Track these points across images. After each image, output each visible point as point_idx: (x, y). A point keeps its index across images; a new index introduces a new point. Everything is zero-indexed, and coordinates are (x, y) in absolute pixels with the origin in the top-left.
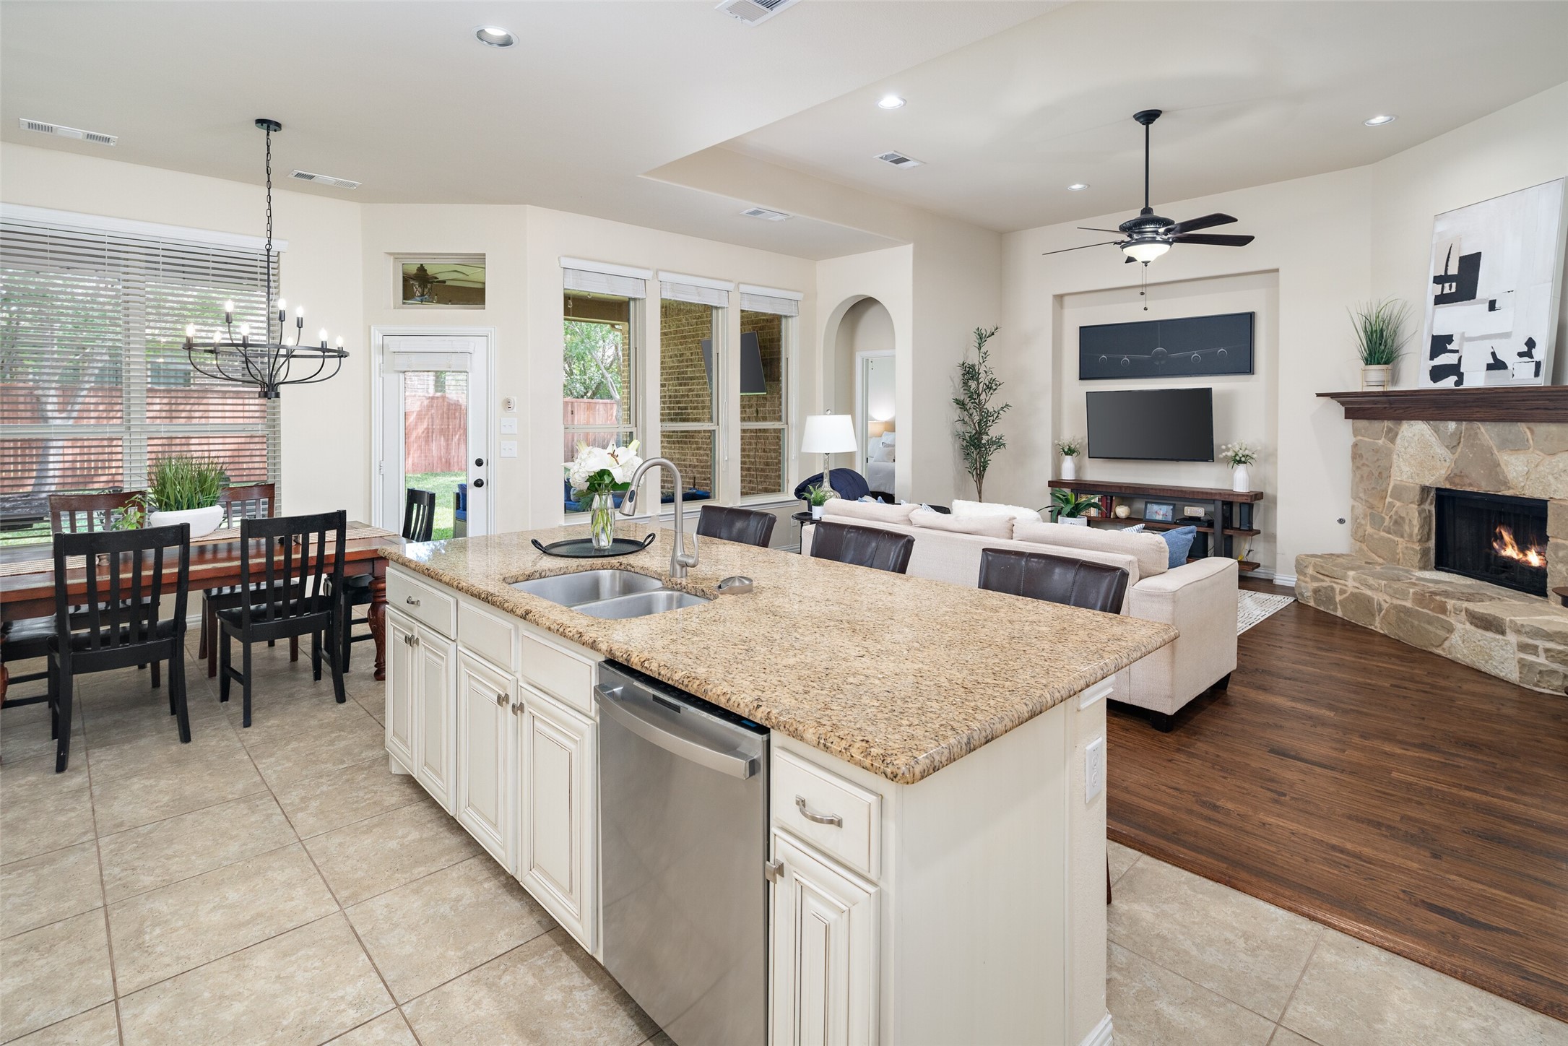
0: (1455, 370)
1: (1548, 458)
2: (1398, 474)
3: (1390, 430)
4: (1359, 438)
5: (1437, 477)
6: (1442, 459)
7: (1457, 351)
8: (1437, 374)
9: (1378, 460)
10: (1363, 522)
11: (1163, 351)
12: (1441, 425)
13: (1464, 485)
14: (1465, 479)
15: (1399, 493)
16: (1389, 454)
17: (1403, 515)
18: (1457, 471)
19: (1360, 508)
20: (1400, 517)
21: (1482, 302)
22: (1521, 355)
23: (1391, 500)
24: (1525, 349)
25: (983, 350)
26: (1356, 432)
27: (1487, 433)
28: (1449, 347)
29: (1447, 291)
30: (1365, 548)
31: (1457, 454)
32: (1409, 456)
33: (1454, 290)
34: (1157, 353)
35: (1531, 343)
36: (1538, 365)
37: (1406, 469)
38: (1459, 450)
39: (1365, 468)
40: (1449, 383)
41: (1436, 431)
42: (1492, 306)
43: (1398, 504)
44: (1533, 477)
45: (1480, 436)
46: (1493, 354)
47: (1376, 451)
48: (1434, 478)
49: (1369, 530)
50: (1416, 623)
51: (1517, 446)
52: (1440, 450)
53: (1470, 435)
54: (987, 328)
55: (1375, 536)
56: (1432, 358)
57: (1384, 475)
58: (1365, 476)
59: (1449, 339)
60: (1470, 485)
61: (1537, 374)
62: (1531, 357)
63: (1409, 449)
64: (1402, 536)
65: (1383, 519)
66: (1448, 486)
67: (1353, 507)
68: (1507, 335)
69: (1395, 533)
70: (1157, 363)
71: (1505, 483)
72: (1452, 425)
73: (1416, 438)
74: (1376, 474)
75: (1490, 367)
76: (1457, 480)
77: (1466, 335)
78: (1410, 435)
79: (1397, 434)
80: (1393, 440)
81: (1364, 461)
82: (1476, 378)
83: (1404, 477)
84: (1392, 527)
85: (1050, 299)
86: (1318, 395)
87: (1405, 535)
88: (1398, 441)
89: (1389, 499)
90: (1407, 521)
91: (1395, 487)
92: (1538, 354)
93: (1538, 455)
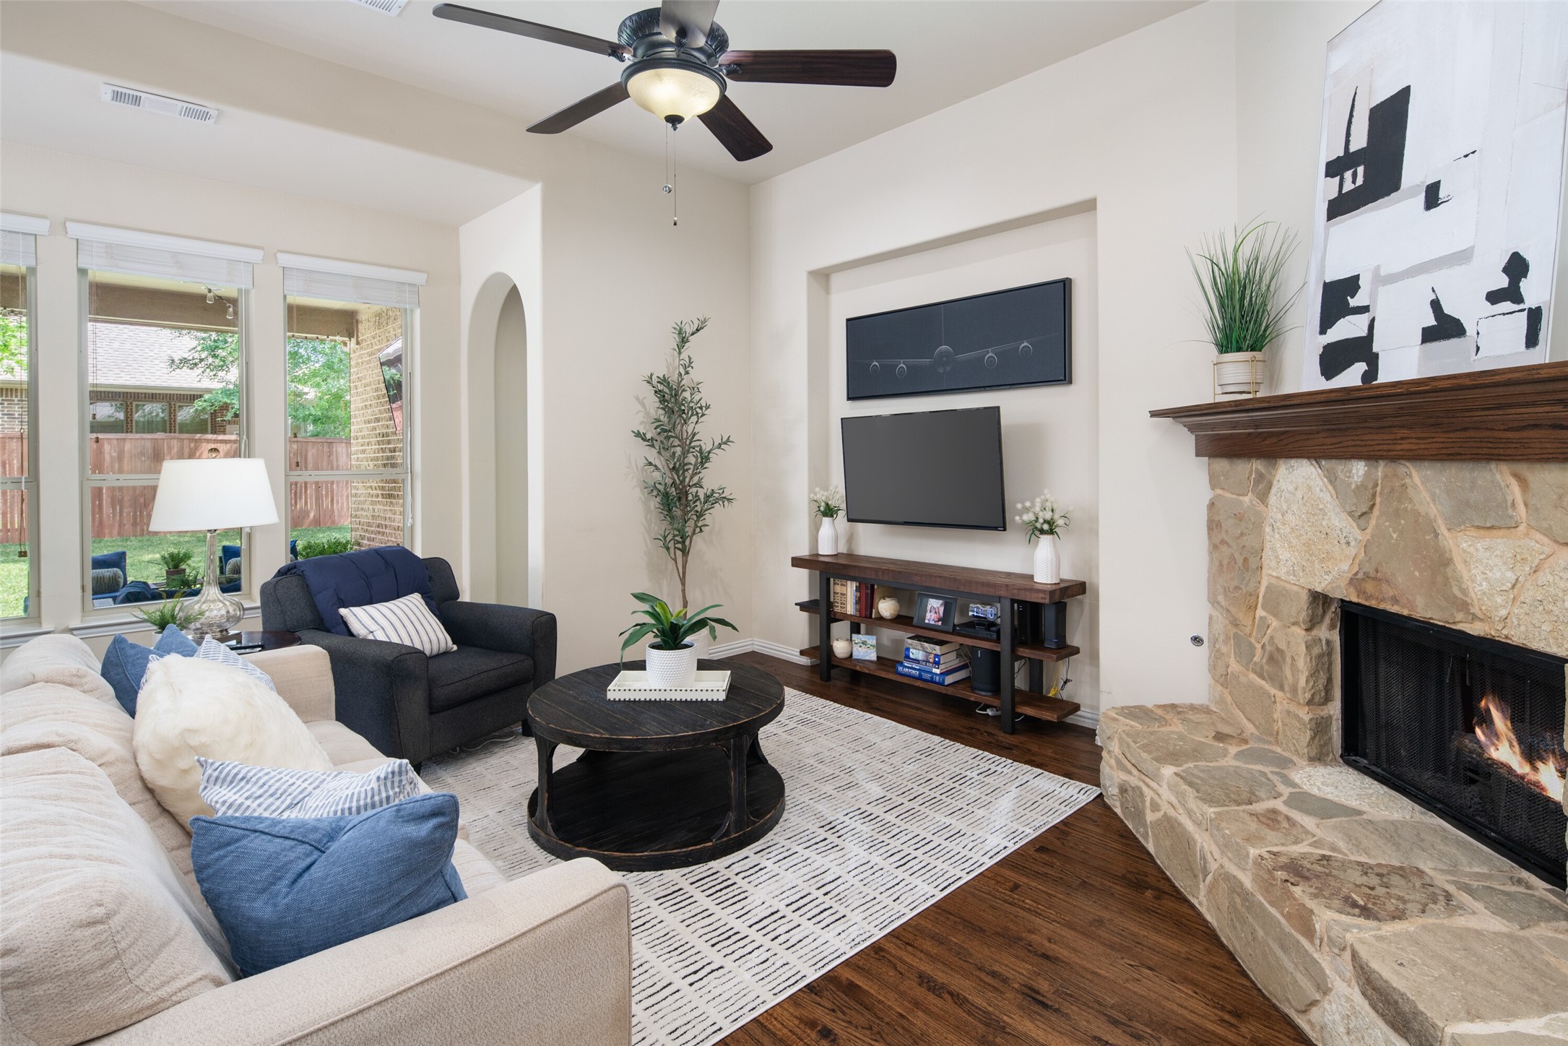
0: (1361, 349)
2: (1273, 564)
3: (1261, 476)
4: (1219, 491)
5: (1335, 577)
6: (1343, 541)
7: (1364, 309)
8: (1333, 359)
9: (1242, 534)
10: (1224, 649)
11: (947, 351)
12: (1339, 467)
13: (1383, 600)
14: (1385, 586)
15: (1276, 599)
16: (1258, 526)
17: (1283, 646)
18: (1369, 568)
19: (1221, 622)
20: (1278, 649)
21: (1412, 193)
22: (1494, 297)
23: (1263, 613)
24: (1503, 282)
25: (684, 355)
26: (1214, 482)
28: (1353, 302)
29: (1348, 186)
30: (1229, 699)
31: (1369, 530)
32: (1288, 530)
33: (1360, 181)
34: (942, 354)
35: (1517, 267)
36: (1535, 316)
37: (1284, 554)
38: (1373, 522)
39: (1224, 549)
40: (1352, 376)
41: (1332, 479)
42: (1432, 197)
43: (1275, 623)
44: (1529, 594)
45: (1411, 492)
46: (1436, 305)
47: (1240, 518)
48: (1329, 578)
49: (1234, 665)
51: (1489, 517)
52: (1339, 521)
53: (1392, 491)
54: (689, 320)
55: (1243, 679)
56: (1323, 331)
57: (1253, 565)
58: (1225, 562)
59: (1351, 285)
60: (1395, 600)
61: (1532, 340)
62: (1518, 299)
63: (1289, 517)
64: (1281, 688)
65: (1253, 648)
66: (1354, 598)
67: (1211, 618)
68: (1463, 257)
69: (1271, 679)
70: (941, 371)
72: (1358, 469)
73: (1299, 495)
74: (1240, 562)
75: (1429, 335)
76: (1369, 587)
77: (1383, 272)
78: (1291, 488)
79: (1270, 486)
80: (1263, 497)
81: (1226, 535)
82: (1403, 361)
83: (1283, 572)
84: (1266, 667)
85: (803, 278)
86: (1155, 414)
87: (1287, 688)
88: (1272, 499)
89: (1260, 612)
90: (1288, 660)
91: (1269, 589)
92: (1535, 290)
93: (1538, 545)
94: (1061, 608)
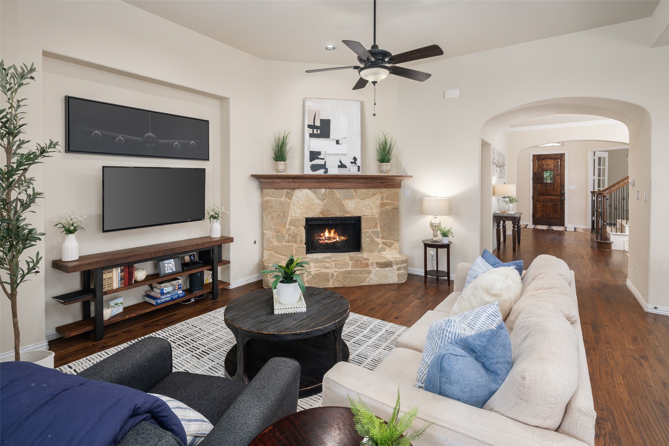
0: (323, 166)
1: (362, 201)
2: (294, 214)
3: (288, 193)
4: (269, 198)
5: (315, 213)
6: (318, 205)
7: (323, 159)
8: (314, 168)
9: (283, 208)
10: (272, 240)
11: (152, 137)
12: (318, 190)
13: (329, 215)
14: (329, 212)
15: (293, 223)
16: (288, 205)
17: (297, 232)
18: (325, 209)
19: (270, 233)
20: (295, 234)
21: (333, 140)
22: (352, 163)
23: (289, 227)
24: (353, 161)
26: (263, 195)
27: (338, 193)
28: (319, 157)
29: (315, 132)
30: (273, 253)
31: (325, 202)
32: (300, 205)
33: (319, 132)
34: (149, 137)
35: (355, 159)
36: (359, 167)
37: (298, 211)
38: (326, 200)
39: (275, 213)
40: (321, 172)
41: (315, 193)
42: (338, 142)
43: (292, 228)
44: (357, 208)
45: (335, 194)
46: (340, 162)
47: (281, 203)
48: (314, 214)
49: (276, 243)
50: (354, 276)
51: (351, 198)
52: (317, 201)
53: (331, 194)
55: (279, 246)
56: (311, 160)
57: (286, 215)
58: (275, 216)
59: (319, 153)
60: (332, 214)
61: (359, 170)
62: (356, 164)
63: (300, 202)
64: (296, 242)
65: (285, 236)
66: (321, 216)
67: (262, 233)
68: (345, 155)
69: (292, 242)
70: (149, 146)
71: (347, 212)
72: (323, 191)
73: (304, 197)
74: (282, 215)
75: (339, 167)
76: (325, 213)
77: (327, 153)
78: (301, 195)
79: (292, 195)
80: (290, 198)
81: (274, 209)
82: (333, 170)
83: (297, 215)
84: (290, 239)
87: (298, 242)
88: (294, 198)
89: (287, 226)
90: (299, 235)
91: (291, 220)
92: (359, 163)
93: (359, 200)
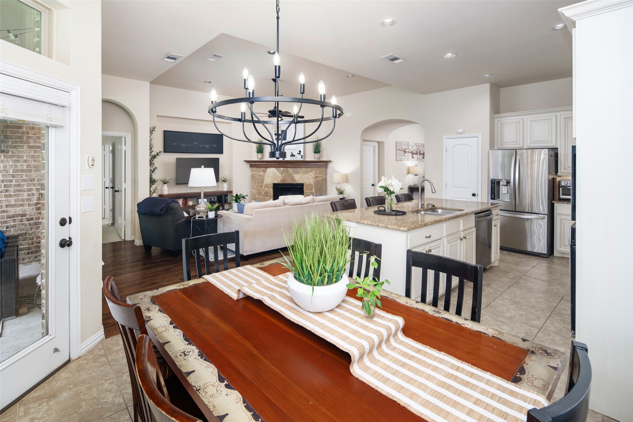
1: (304, 175)
2: (267, 181)
3: (264, 170)
4: (253, 172)
5: (278, 181)
6: (280, 177)
9: (261, 178)
10: (255, 195)
11: (197, 144)
12: (279, 169)
14: (286, 181)
15: (267, 186)
16: (264, 176)
17: (268, 191)
18: (283, 179)
19: (254, 191)
22: (298, 154)
24: (299, 152)
25: (151, 137)
26: (252, 171)
27: (290, 170)
31: (283, 175)
34: (195, 144)
35: (300, 151)
36: (302, 156)
37: (269, 179)
38: (284, 174)
39: (256, 180)
41: (278, 170)
43: (266, 188)
44: (301, 179)
46: (292, 153)
47: (260, 176)
49: (257, 196)
51: (298, 173)
52: (279, 175)
53: (287, 171)
55: (259, 198)
57: (262, 182)
58: (257, 182)
61: (302, 158)
63: (270, 175)
64: (268, 196)
65: (262, 193)
66: (281, 183)
67: (252, 191)
69: (266, 196)
70: (195, 148)
71: (295, 181)
72: (282, 169)
73: (272, 172)
74: (260, 182)
75: (291, 156)
76: (283, 181)
78: (270, 171)
79: (266, 171)
80: (265, 173)
81: (256, 178)
82: (288, 158)
83: (269, 182)
85: (156, 117)
86: (245, 161)
88: (266, 172)
89: (263, 188)
91: (265, 184)
93: (302, 174)
94: (226, 196)
